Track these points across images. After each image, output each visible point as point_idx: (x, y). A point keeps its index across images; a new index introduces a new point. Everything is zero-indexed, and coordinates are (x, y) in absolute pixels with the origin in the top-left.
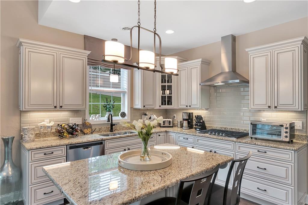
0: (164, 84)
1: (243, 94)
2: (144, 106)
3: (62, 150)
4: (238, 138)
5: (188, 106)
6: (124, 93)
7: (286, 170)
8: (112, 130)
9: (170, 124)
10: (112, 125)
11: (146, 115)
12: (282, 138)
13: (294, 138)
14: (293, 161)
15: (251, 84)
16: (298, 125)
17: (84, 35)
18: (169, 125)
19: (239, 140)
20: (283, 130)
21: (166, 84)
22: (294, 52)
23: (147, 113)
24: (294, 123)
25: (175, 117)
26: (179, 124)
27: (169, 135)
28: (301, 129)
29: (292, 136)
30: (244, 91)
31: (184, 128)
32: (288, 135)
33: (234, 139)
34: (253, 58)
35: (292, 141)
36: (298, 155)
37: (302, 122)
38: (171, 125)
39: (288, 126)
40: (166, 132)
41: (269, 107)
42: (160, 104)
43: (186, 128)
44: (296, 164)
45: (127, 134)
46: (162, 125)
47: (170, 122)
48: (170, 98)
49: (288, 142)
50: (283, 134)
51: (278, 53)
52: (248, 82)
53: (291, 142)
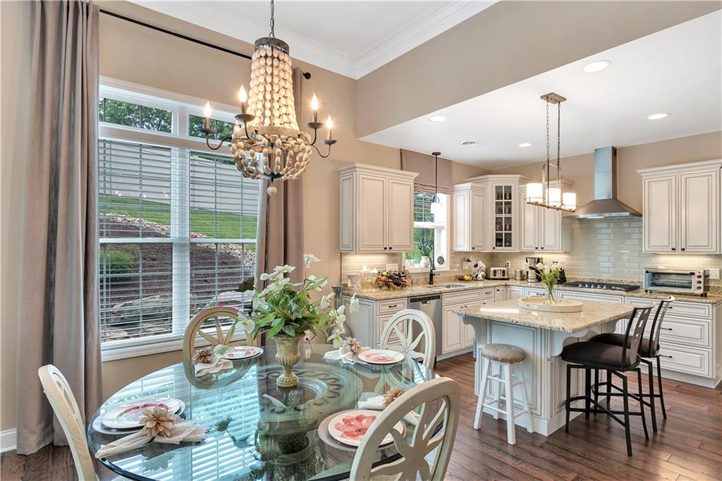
0: (499, 216)
1: (627, 230)
2: (474, 248)
3: (404, 303)
4: (627, 291)
5: (540, 248)
6: (441, 228)
7: (701, 328)
8: (431, 282)
9: (504, 275)
10: (432, 275)
11: (468, 261)
12: (693, 290)
13: (708, 290)
14: (711, 317)
15: (645, 218)
16: (714, 274)
17: (399, 148)
18: (502, 277)
19: (630, 294)
20: (694, 279)
21: (504, 216)
22: (710, 177)
23: (471, 259)
24: (708, 271)
25: (509, 265)
26: (518, 274)
27: (510, 291)
28: (718, 278)
29: (707, 288)
30: (630, 227)
31: (529, 280)
32: (702, 285)
33: (624, 293)
34: (649, 182)
35: (706, 294)
36: (717, 309)
37: (718, 269)
38: (506, 277)
39: (702, 274)
40: (506, 285)
41: (673, 249)
42: (494, 246)
43: (533, 281)
44: (714, 321)
45: (451, 288)
46: (492, 276)
47: (504, 272)
48: (509, 236)
49: (702, 295)
50: (695, 285)
51: (686, 178)
52: (641, 215)
53: (704, 295)
